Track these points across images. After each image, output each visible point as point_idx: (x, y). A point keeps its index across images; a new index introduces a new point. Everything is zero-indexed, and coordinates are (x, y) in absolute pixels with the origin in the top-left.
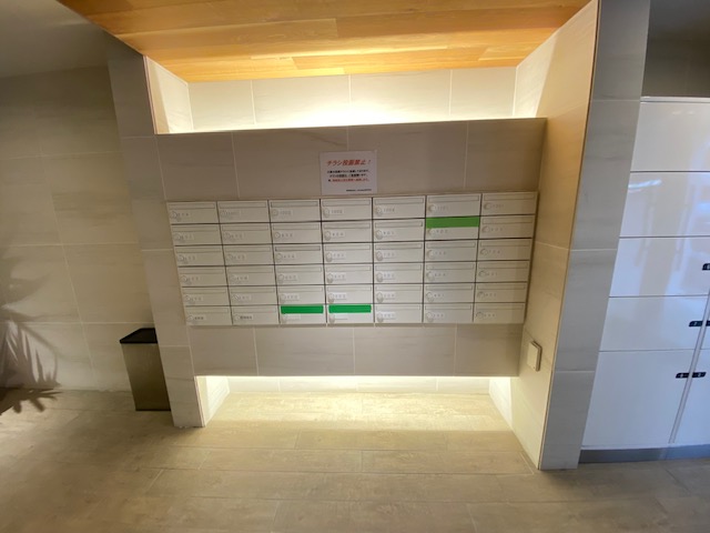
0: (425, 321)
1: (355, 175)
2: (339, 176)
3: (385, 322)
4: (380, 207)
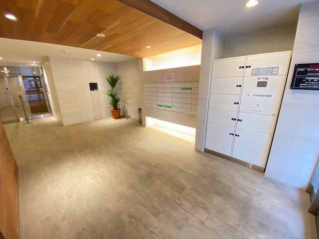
0: (181, 112)
1: (170, 78)
2: (167, 78)
3: (174, 111)
4: (173, 85)
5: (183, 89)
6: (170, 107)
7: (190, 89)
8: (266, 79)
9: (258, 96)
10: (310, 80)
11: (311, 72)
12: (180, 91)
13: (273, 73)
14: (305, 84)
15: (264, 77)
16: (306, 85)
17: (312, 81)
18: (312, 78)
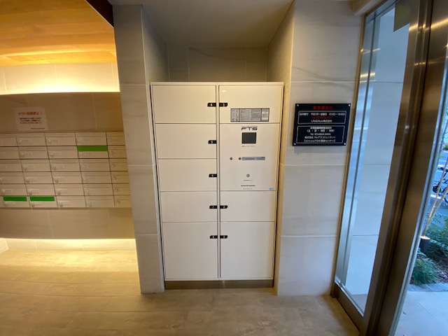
0: (88, 206)
1: (34, 120)
2: (25, 121)
3: (64, 207)
4: (49, 140)
5: (82, 148)
6: (51, 199)
7: (105, 148)
8: (253, 129)
9: (247, 159)
10: (315, 131)
11: (316, 117)
12: (74, 153)
13: (263, 119)
14: (310, 137)
15: (250, 125)
16: (312, 137)
17: (319, 131)
18: (318, 128)
